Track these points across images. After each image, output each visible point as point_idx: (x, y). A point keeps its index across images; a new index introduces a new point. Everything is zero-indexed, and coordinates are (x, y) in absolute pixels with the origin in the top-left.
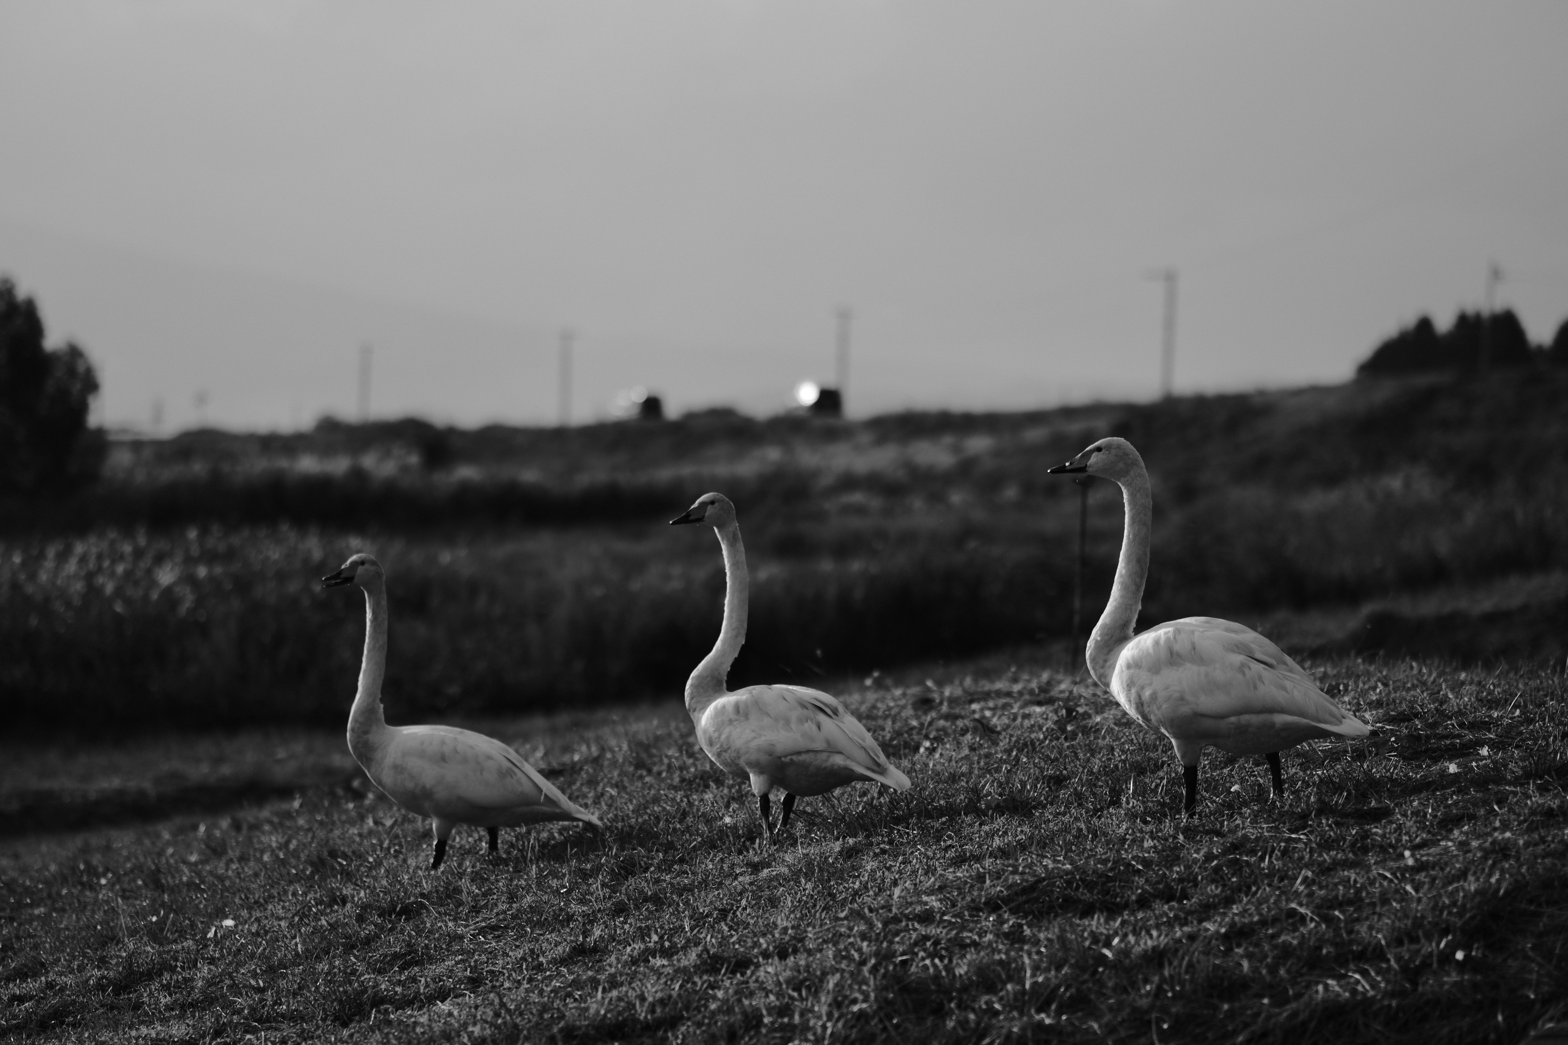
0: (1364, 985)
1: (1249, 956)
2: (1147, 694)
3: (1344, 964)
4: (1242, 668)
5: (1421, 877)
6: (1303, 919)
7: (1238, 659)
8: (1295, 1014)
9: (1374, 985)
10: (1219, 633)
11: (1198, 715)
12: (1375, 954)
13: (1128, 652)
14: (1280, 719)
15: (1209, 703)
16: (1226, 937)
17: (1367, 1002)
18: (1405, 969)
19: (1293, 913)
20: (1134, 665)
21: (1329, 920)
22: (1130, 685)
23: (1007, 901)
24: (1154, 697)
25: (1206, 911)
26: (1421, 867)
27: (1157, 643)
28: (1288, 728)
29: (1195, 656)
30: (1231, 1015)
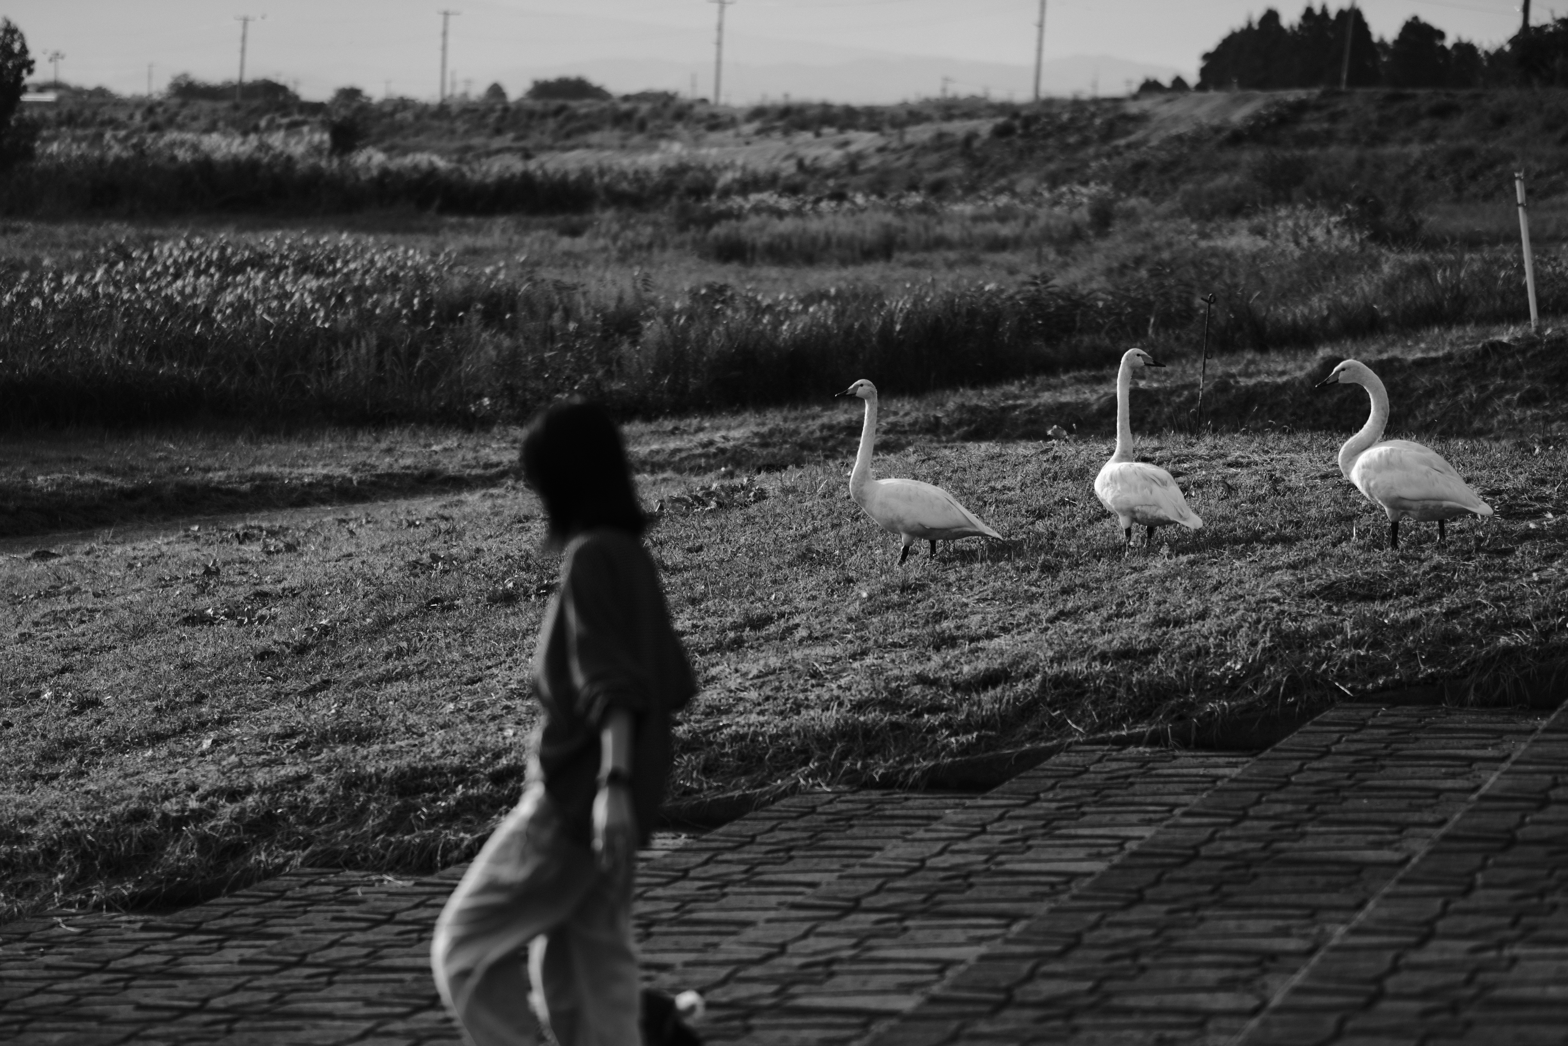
0: (1521, 639)
1: (1460, 624)
2: (1372, 484)
3: (1509, 628)
4: (1427, 473)
5: (1543, 587)
6: (1485, 606)
7: (1425, 468)
8: (1488, 653)
9: (1526, 639)
10: (1414, 452)
11: (1401, 498)
12: (1527, 624)
13: (1363, 458)
14: (1445, 504)
15: (1408, 492)
16: (1445, 615)
17: (1524, 648)
18: (1541, 632)
19: (1479, 603)
20: (1366, 466)
21: (1499, 607)
22: (1363, 477)
23: (1319, 593)
24: (1376, 486)
25: (1430, 600)
26: (1541, 582)
27: (1380, 455)
28: (1449, 508)
29: (1401, 465)
30: (1456, 652)
